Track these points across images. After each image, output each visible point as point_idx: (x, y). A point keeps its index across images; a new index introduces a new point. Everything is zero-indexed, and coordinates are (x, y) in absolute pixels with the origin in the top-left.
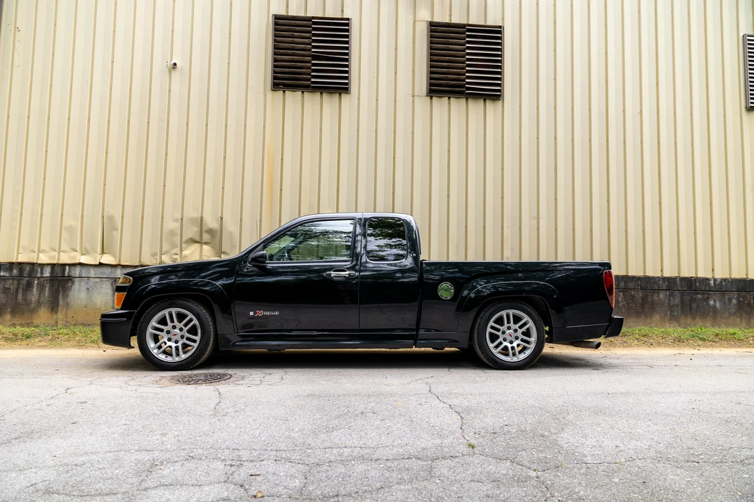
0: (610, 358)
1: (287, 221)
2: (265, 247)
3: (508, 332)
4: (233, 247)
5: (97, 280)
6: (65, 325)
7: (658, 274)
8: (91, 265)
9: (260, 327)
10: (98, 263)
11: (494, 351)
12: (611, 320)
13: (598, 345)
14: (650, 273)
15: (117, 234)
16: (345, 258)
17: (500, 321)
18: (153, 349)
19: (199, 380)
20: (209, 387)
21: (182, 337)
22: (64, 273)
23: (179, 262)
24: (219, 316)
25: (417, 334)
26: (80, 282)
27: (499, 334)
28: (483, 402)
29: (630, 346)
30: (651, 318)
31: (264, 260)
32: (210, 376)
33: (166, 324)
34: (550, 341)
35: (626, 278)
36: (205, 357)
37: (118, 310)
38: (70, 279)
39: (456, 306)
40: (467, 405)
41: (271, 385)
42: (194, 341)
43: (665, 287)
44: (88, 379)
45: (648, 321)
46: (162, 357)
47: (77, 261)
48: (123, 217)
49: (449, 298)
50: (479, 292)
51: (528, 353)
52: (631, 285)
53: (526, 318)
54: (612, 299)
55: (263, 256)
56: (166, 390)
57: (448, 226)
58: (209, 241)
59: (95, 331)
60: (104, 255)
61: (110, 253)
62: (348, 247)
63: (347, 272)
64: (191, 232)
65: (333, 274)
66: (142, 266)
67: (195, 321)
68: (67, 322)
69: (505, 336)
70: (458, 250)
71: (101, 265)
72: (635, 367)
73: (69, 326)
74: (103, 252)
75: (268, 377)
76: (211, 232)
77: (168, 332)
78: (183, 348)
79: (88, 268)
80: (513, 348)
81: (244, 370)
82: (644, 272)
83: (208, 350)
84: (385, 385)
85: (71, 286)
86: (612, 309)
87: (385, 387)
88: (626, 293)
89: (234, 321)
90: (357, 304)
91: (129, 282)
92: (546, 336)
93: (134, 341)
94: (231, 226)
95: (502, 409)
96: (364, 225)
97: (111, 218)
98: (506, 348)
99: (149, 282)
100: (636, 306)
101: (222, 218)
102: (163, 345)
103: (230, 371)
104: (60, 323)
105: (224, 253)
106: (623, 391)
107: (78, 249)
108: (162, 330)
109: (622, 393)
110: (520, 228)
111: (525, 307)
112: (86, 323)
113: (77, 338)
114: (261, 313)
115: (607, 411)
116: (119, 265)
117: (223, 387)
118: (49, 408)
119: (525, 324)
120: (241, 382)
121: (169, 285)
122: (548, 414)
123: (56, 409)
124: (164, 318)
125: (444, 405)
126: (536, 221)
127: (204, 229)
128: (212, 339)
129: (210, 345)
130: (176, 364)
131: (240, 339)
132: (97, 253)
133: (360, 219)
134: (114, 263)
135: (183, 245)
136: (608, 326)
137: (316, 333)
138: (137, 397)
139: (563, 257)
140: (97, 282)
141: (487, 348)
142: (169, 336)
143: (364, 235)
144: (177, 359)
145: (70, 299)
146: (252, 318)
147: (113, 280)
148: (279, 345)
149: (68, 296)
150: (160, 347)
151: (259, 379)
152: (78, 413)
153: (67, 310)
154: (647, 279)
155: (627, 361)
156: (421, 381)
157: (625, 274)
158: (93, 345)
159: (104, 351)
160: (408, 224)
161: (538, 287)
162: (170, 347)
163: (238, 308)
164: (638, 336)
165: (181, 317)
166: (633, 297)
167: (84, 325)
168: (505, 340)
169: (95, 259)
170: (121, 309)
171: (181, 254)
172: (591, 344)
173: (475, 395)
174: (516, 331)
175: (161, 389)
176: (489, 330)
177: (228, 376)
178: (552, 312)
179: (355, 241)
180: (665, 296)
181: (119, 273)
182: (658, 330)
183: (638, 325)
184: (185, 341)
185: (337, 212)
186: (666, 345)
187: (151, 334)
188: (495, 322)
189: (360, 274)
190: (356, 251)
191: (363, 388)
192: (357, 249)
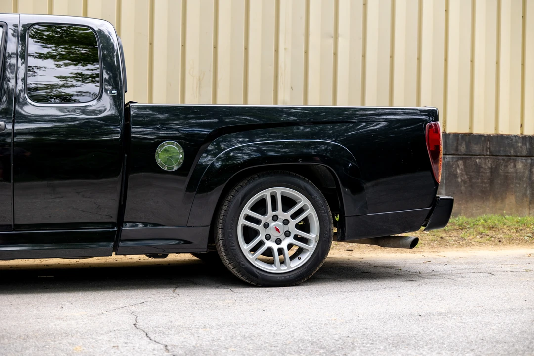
0: (435, 264)
3: (273, 224)
7: (516, 132)
11: (250, 257)
12: (435, 201)
13: (414, 243)
14: (504, 130)
17: (260, 207)
25: (119, 231)
27: (259, 228)
28: (223, 338)
29: (469, 244)
30: (503, 200)
34: (341, 237)
35: (469, 138)
39: (187, 183)
40: (194, 343)
43: (524, 153)
45: (499, 205)
49: (176, 168)
50: (228, 157)
51: (305, 257)
52: (476, 148)
53: (303, 201)
54: (438, 169)
57: (184, 46)
69: (268, 231)
70: (200, 87)
72: (467, 276)
80: (281, 251)
82: (496, 129)
84: (59, 319)
86: (436, 184)
87: (58, 322)
88: (468, 161)
92: (335, 230)
95: (250, 346)
96: (23, 37)
98: (269, 252)
100: (482, 183)
106: (443, 310)
109: (440, 314)
110: (306, 52)
111: (302, 183)
115: (413, 342)
119: (301, 211)
122: (322, 351)
125: (156, 346)
126: (331, 41)
133: (16, 26)
136: (431, 212)
139: (373, 101)
141: (238, 251)
143: (24, 56)
154: (500, 139)
155: (459, 266)
156: (121, 310)
157: (467, 131)
160: (106, 39)
161: (326, 150)
164: (481, 229)
166: (478, 168)
168: (268, 237)
172: (404, 241)
173: (211, 328)
174: (286, 222)
176: (242, 222)
178: (344, 191)
179: (5, 67)
180: (525, 165)
182: (511, 219)
183: (484, 212)
186: (521, 242)
188: (254, 208)
189: (13, 127)
190: (9, 84)
191: (17, 325)
192: (11, 80)
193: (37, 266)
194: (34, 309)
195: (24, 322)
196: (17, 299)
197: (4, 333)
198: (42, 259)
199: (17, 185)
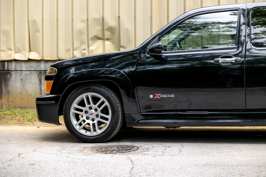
1: (174, 18)
2: (159, 40)
4: (129, 41)
5: (27, 72)
6: (8, 108)
8: (22, 61)
9: (157, 108)
10: (27, 59)
15: (39, 35)
16: (230, 46)
18: (76, 125)
19: (113, 150)
20: (122, 156)
21: (97, 116)
22: (4, 68)
23: (87, 55)
24: (125, 99)
26: (16, 74)
31: (160, 50)
32: (122, 147)
33: (84, 106)
36: (116, 132)
37: (48, 95)
38: (9, 72)
41: (172, 156)
42: (107, 119)
44: (32, 148)
46: (83, 132)
47: (13, 58)
48: (43, 21)
55: (159, 47)
56: (89, 157)
58: (110, 37)
59: (29, 112)
60: (32, 53)
61: (35, 51)
62: (233, 36)
63: (234, 58)
64: (95, 30)
65: (221, 60)
66: (59, 60)
67: (107, 103)
68: (9, 105)
71: (29, 60)
73: (10, 109)
74: (30, 50)
75: (168, 149)
76: (111, 29)
77: (86, 112)
78: (99, 125)
79: (20, 63)
81: (147, 143)
83: (118, 127)
85: (10, 78)
89: (137, 103)
90: (243, 87)
91: (55, 73)
93: (61, 119)
94: (127, 24)
96: (248, 15)
97: (34, 22)
99: (69, 72)
101: (119, 17)
102: (82, 123)
103: (136, 144)
104: (4, 106)
105: (123, 47)
107: (13, 48)
108: (81, 111)
112: (22, 106)
113: (18, 118)
114: (159, 96)
116: (43, 60)
117: (133, 156)
118: (11, 167)
120: (146, 153)
121: (82, 74)
123: (15, 168)
124: (83, 101)
127: (106, 27)
128: (120, 118)
129: (119, 123)
130: (94, 137)
131: (143, 118)
132: (26, 51)
133: (244, 10)
134: (38, 58)
135: (90, 42)
137: (207, 113)
138: (69, 162)
140: (27, 74)
142: (87, 115)
143: (248, 25)
144: (94, 134)
145: (10, 88)
146: (152, 100)
147: (39, 72)
148: (175, 123)
149: (8, 85)
150: (80, 124)
151: (161, 151)
152: (31, 172)
153: (8, 96)
158: (29, 123)
159: (38, 128)
162: (89, 124)
163: (140, 92)
165: (95, 100)
167: (20, 107)
169: (25, 56)
170: (51, 94)
171: (88, 49)
175: (86, 157)
177: (136, 148)
179: (239, 31)
181: (43, 66)
184: (99, 119)
185: (219, 4)
187: (73, 113)
189: (245, 59)
190: (241, 39)
191: (253, 159)
192: (242, 37)
193: (252, 130)
194: (259, 152)
195: (256, 158)
196: (248, 146)
197: (248, 163)
198: (254, 127)
199: (247, 89)
